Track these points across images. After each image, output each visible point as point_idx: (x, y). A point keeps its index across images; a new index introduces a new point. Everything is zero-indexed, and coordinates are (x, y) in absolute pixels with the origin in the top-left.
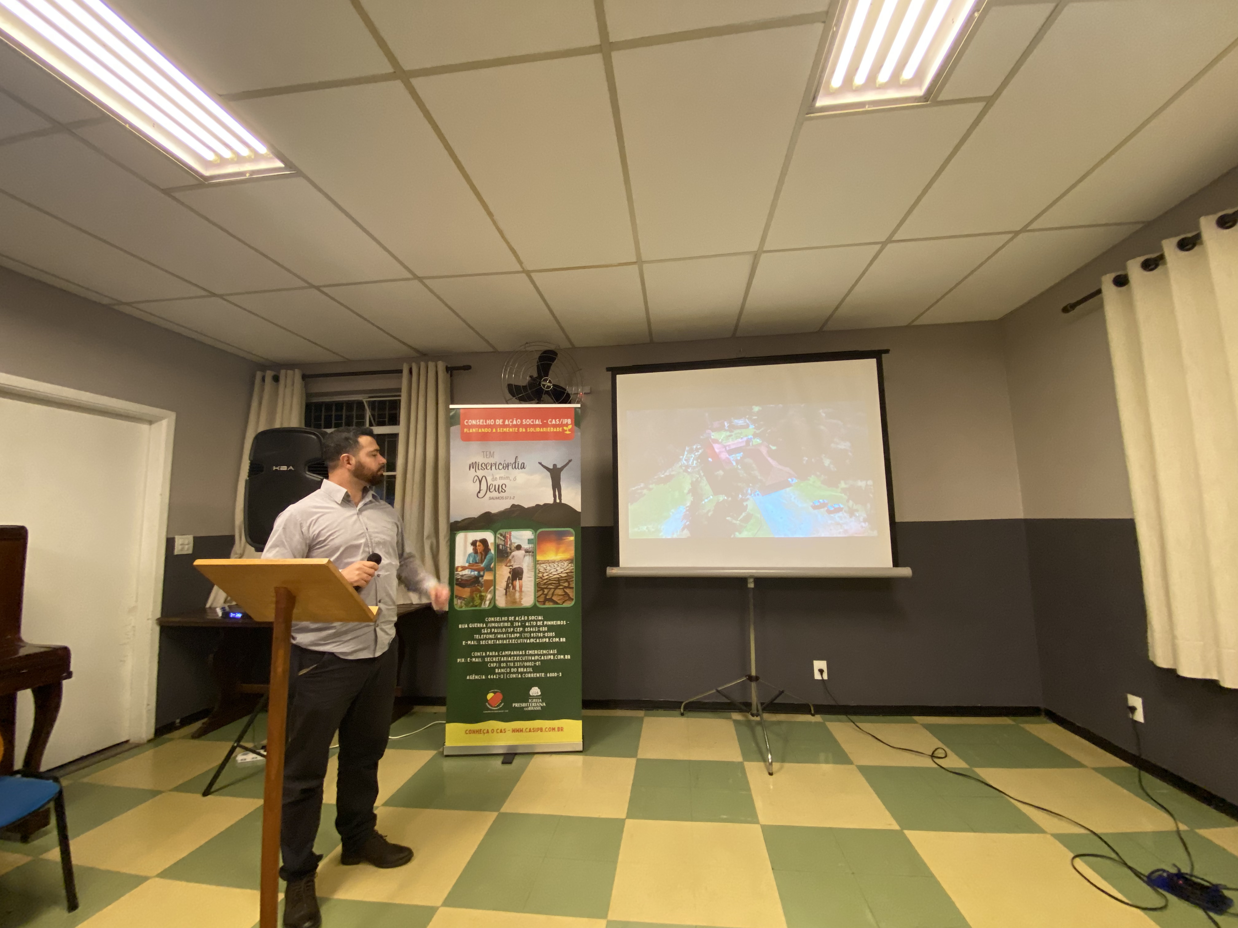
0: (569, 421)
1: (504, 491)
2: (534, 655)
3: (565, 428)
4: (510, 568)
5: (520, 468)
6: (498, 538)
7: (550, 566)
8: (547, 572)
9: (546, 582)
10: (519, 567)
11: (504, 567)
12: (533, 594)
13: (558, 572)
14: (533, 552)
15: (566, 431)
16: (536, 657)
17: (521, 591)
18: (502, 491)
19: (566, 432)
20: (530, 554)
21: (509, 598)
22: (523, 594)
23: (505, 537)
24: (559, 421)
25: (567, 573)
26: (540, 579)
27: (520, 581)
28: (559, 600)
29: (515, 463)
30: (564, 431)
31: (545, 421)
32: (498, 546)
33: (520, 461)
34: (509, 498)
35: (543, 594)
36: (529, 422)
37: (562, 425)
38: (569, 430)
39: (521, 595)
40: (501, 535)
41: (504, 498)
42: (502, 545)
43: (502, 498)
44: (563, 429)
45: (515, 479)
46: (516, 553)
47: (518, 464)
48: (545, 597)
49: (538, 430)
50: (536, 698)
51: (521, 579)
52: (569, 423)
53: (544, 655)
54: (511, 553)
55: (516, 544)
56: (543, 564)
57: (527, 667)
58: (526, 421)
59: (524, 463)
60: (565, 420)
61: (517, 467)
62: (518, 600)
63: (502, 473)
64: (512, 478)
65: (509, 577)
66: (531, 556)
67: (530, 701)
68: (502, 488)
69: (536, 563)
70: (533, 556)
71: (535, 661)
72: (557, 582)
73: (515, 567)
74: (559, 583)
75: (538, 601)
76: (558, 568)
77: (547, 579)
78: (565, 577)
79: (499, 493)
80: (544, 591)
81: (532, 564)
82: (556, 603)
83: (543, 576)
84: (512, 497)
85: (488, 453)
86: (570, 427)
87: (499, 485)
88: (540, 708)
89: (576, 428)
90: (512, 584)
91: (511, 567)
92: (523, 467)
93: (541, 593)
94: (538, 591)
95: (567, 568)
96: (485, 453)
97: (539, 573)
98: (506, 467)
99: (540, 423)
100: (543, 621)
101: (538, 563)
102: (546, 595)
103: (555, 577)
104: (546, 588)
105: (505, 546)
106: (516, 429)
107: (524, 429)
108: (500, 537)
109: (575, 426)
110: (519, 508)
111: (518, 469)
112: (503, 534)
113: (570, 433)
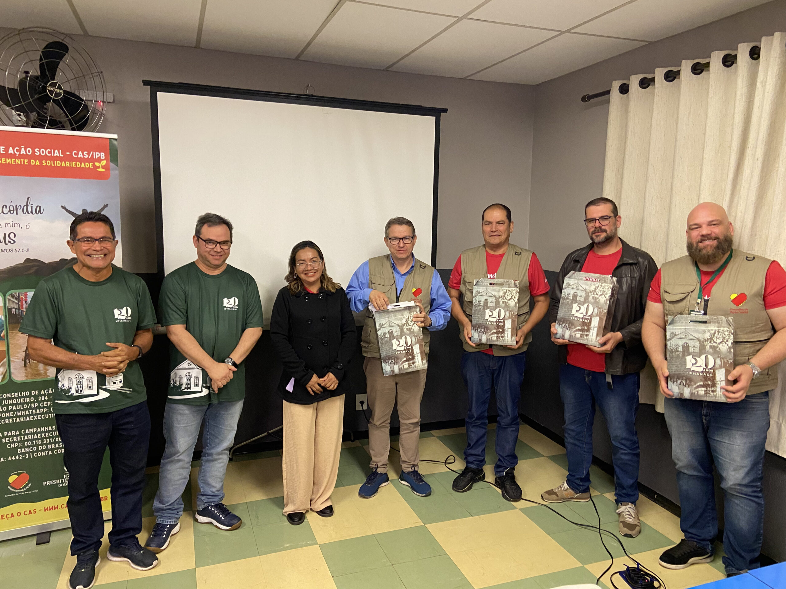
0: (103, 155)
1: (12, 242)
3: (97, 164)
5: (34, 212)
6: (9, 300)
15: (99, 167)
18: (10, 242)
19: (98, 170)
23: (18, 299)
24: (89, 154)
29: (27, 206)
30: (96, 167)
31: (68, 153)
32: (10, 310)
33: (35, 204)
34: (21, 250)
36: (44, 152)
37: (92, 160)
38: (103, 167)
40: (13, 296)
41: (14, 250)
42: (16, 309)
43: (11, 250)
44: (94, 165)
45: (28, 226)
47: (32, 207)
49: (58, 163)
52: (102, 158)
58: (39, 151)
59: (40, 207)
60: (97, 153)
61: (30, 210)
63: (9, 218)
64: (22, 225)
68: (10, 238)
79: (6, 244)
84: (25, 249)
86: (104, 163)
87: (5, 234)
89: (112, 165)
92: (39, 211)
98: (14, 210)
99: (61, 155)
105: (19, 310)
106: (26, 161)
107: (37, 161)
108: (11, 299)
109: (111, 161)
110: (35, 263)
111: (32, 213)
112: (17, 295)
113: (104, 170)
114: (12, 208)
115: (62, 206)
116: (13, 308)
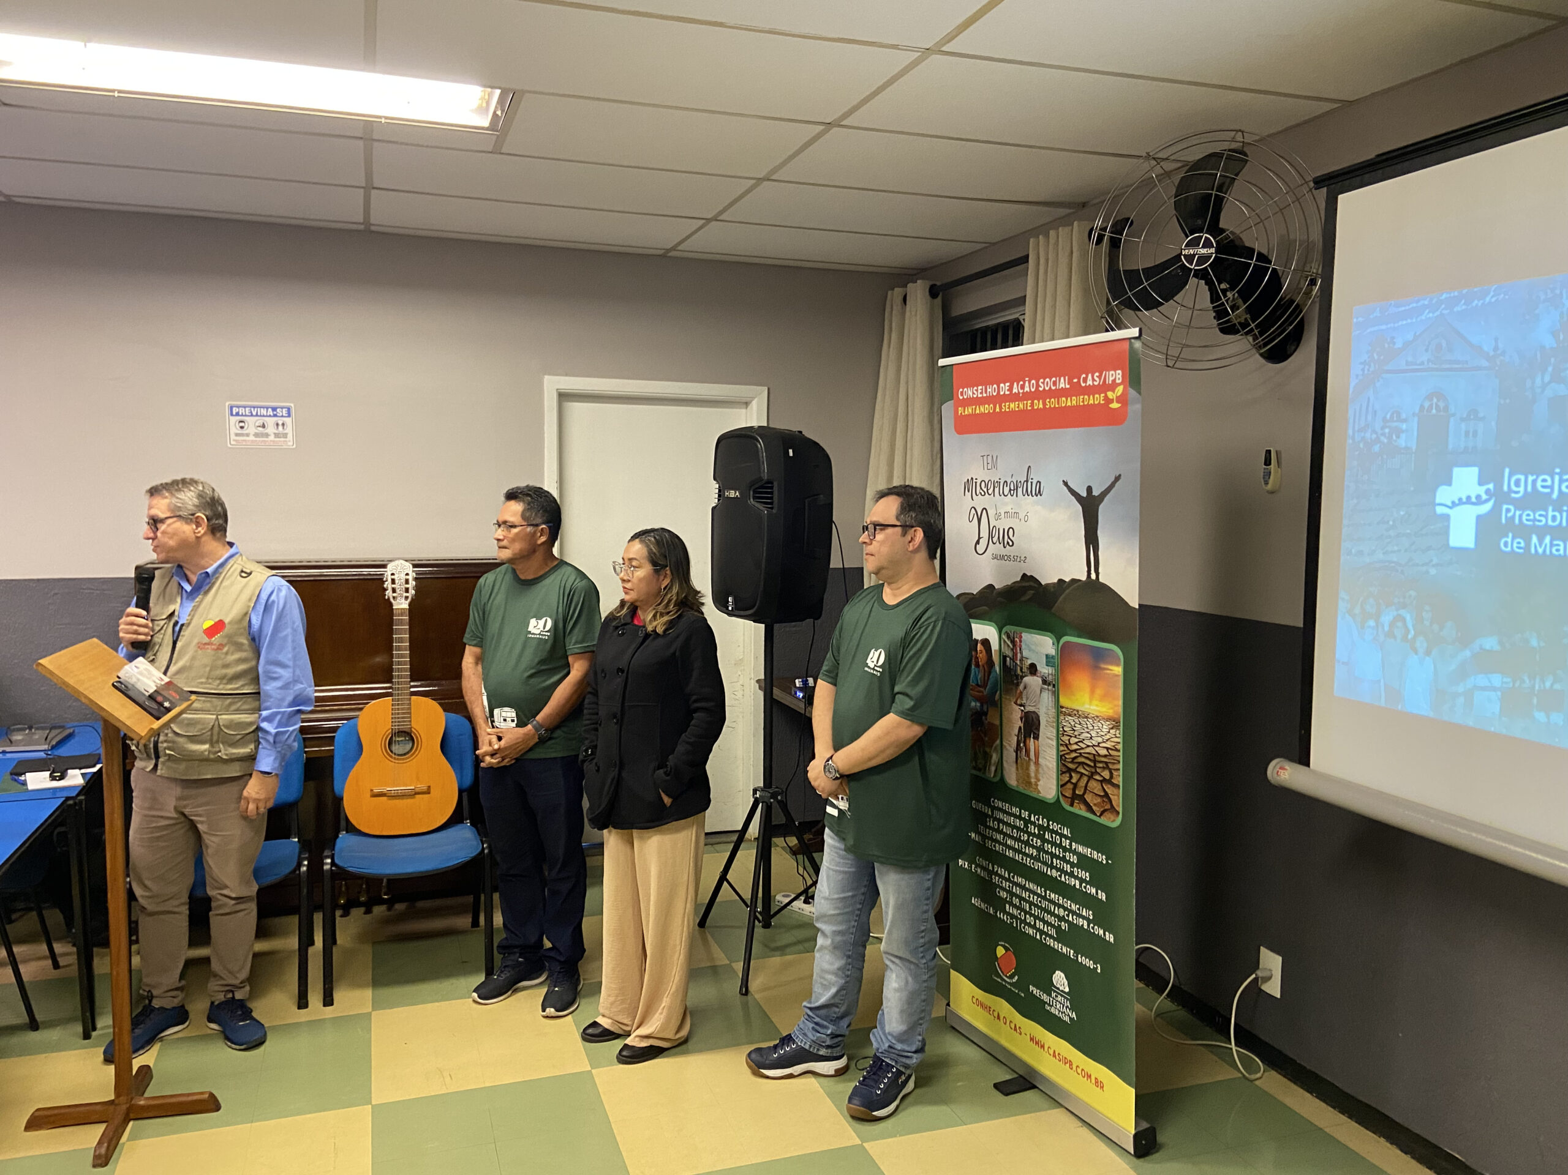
0: (1116, 375)
2: (1060, 906)
3: (1110, 394)
4: (1022, 711)
5: (1034, 494)
6: (1005, 641)
7: (1080, 724)
8: (1075, 737)
9: (1076, 757)
10: (1034, 712)
11: (1013, 703)
12: (1055, 776)
13: (1094, 742)
14: (1054, 686)
15: (1112, 401)
16: (1062, 912)
17: (1037, 763)
18: (1008, 543)
19: (1111, 406)
20: (1050, 688)
21: (1020, 771)
22: (1040, 770)
23: (1013, 642)
24: (1100, 377)
25: (1108, 749)
26: (1066, 749)
27: (1036, 741)
28: (1095, 805)
29: (1027, 481)
30: (1108, 401)
31: (1075, 380)
32: (1005, 657)
33: (1035, 477)
34: (1019, 559)
35: (1069, 781)
36: (1049, 384)
37: (1105, 387)
39: (1037, 771)
40: (1008, 637)
41: (1012, 558)
42: (1010, 658)
43: (1009, 558)
44: (1106, 398)
45: (1027, 517)
46: (1028, 679)
47: (1032, 484)
48: (1074, 790)
49: (1063, 402)
50: (1062, 996)
51: (1036, 738)
52: (1118, 381)
53: (1074, 913)
54: (1022, 677)
55: (1029, 662)
56: (1070, 716)
57: (1049, 924)
58: (1044, 383)
59: (1040, 483)
61: (1029, 491)
62: (1033, 780)
63: (1008, 503)
64: (1022, 516)
65: (1020, 728)
66: (1050, 693)
67: (1053, 995)
68: (1009, 537)
69: (1059, 707)
70: (1054, 693)
71: (1061, 919)
72: (1092, 764)
73: (1028, 709)
74: (1095, 766)
75: (1062, 795)
76: (1094, 734)
77: (1075, 751)
78: (1105, 756)
79: (1005, 547)
80: (1071, 777)
81: (1053, 712)
82: (1090, 809)
83: (1070, 744)
84: (1023, 558)
85: (990, 458)
86: (1120, 390)
87: (1004, 529)
88: (1067, 1019)
89: (1132, 392)
90: (1025, 745)
91: (1022, 708)
92: (1039, 493)
93: (1066, 778)
94: (1063, 773)
95: (1108, 737)
96: (985, 458)
97: (1063, 735)
98: (1014, 491)
99: (1068, 386)
100: (1072, 840)
101: (1061, 712)
102: (1075, 785)
103: (1088, 750)
104: (1075, 770)
105: (1014, 662)
106: (1029, 402)
107: (1041, 401)
108: (1006, 640)
109: (1131, 386)
110: (1032, 584)
111: (1032, 496)
112: (1012, 635)
113: (1119, 405)
114: (1012, 488)
115: (1064, 481)
116: (1008, 656)
